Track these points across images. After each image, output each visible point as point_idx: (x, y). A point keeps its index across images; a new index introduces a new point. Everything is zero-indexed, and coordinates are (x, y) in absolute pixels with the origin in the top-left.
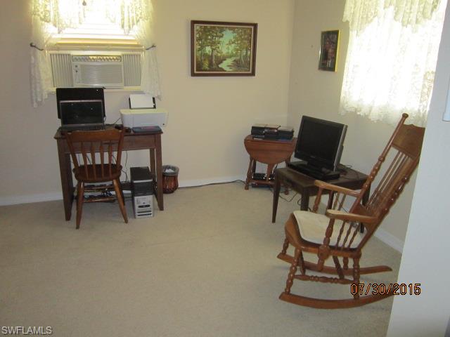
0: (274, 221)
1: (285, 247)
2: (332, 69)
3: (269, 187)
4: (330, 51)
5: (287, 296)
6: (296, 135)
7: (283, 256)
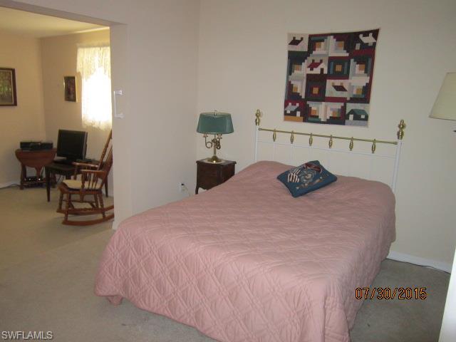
0: (49, 200)
1: (61, 204)
2: (74, 100)
3: (39, 185)
4: (71, 89)
5: (66, 222)
6: (55, 146)
7: (60, 210)
